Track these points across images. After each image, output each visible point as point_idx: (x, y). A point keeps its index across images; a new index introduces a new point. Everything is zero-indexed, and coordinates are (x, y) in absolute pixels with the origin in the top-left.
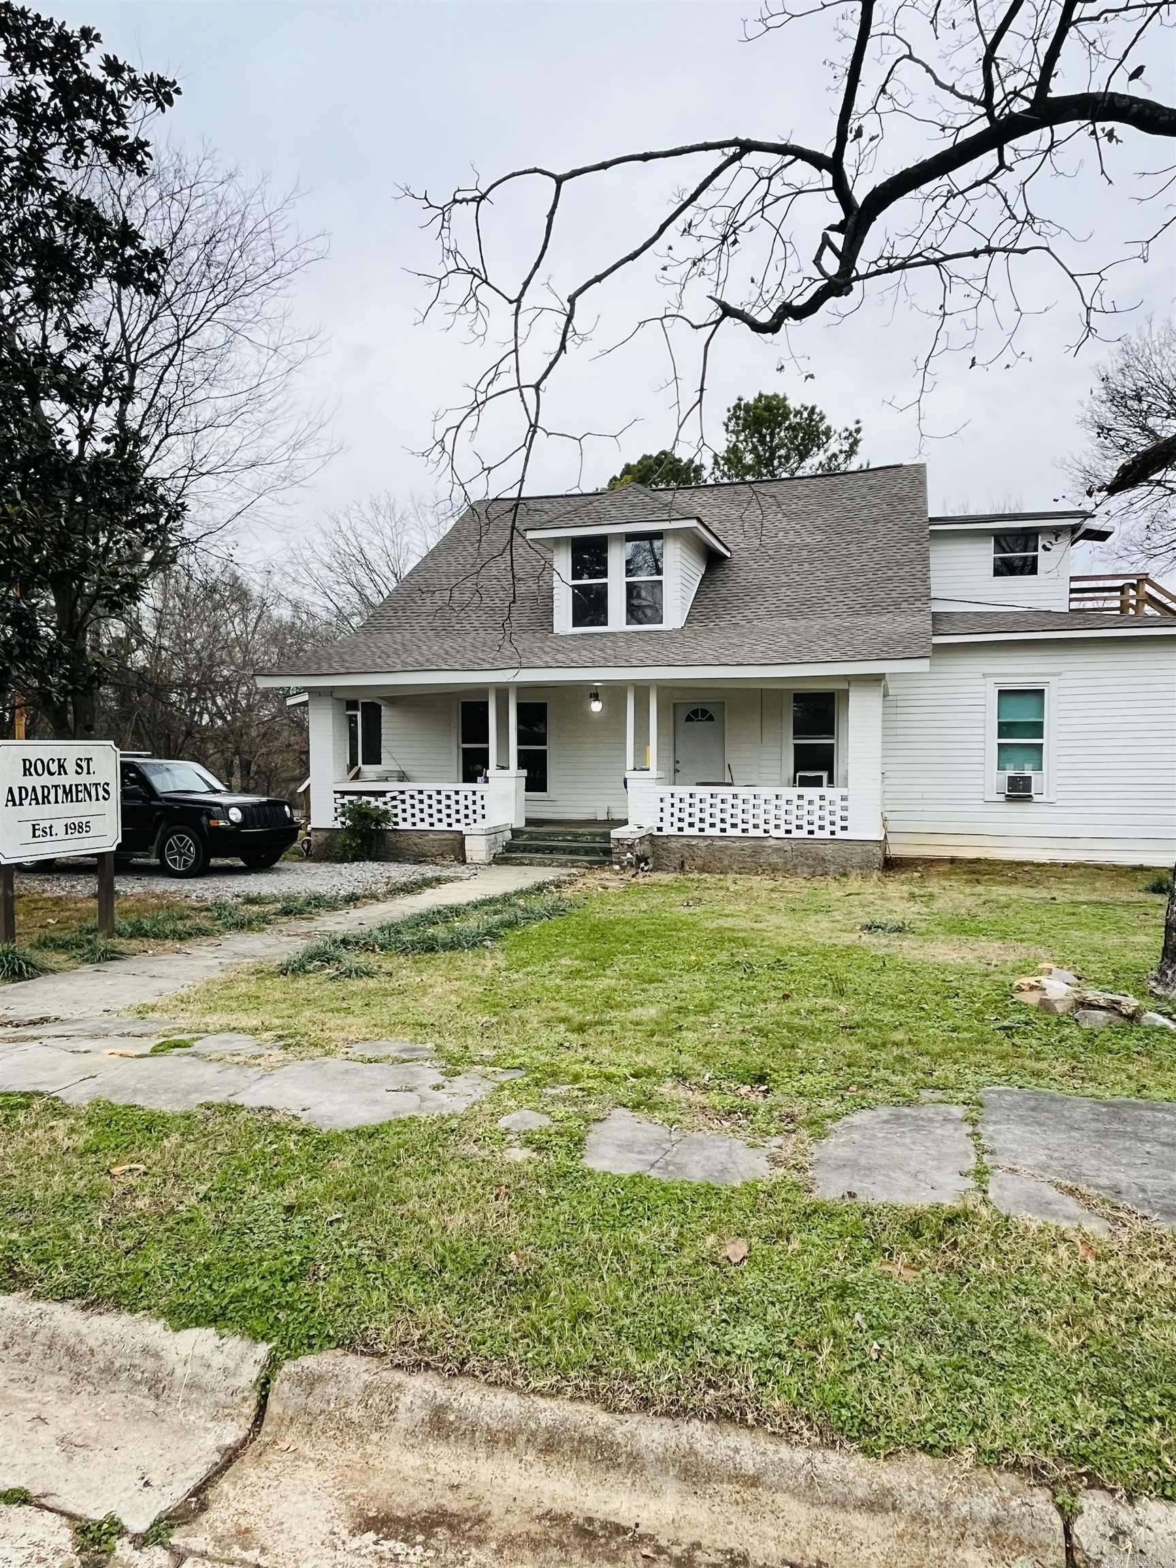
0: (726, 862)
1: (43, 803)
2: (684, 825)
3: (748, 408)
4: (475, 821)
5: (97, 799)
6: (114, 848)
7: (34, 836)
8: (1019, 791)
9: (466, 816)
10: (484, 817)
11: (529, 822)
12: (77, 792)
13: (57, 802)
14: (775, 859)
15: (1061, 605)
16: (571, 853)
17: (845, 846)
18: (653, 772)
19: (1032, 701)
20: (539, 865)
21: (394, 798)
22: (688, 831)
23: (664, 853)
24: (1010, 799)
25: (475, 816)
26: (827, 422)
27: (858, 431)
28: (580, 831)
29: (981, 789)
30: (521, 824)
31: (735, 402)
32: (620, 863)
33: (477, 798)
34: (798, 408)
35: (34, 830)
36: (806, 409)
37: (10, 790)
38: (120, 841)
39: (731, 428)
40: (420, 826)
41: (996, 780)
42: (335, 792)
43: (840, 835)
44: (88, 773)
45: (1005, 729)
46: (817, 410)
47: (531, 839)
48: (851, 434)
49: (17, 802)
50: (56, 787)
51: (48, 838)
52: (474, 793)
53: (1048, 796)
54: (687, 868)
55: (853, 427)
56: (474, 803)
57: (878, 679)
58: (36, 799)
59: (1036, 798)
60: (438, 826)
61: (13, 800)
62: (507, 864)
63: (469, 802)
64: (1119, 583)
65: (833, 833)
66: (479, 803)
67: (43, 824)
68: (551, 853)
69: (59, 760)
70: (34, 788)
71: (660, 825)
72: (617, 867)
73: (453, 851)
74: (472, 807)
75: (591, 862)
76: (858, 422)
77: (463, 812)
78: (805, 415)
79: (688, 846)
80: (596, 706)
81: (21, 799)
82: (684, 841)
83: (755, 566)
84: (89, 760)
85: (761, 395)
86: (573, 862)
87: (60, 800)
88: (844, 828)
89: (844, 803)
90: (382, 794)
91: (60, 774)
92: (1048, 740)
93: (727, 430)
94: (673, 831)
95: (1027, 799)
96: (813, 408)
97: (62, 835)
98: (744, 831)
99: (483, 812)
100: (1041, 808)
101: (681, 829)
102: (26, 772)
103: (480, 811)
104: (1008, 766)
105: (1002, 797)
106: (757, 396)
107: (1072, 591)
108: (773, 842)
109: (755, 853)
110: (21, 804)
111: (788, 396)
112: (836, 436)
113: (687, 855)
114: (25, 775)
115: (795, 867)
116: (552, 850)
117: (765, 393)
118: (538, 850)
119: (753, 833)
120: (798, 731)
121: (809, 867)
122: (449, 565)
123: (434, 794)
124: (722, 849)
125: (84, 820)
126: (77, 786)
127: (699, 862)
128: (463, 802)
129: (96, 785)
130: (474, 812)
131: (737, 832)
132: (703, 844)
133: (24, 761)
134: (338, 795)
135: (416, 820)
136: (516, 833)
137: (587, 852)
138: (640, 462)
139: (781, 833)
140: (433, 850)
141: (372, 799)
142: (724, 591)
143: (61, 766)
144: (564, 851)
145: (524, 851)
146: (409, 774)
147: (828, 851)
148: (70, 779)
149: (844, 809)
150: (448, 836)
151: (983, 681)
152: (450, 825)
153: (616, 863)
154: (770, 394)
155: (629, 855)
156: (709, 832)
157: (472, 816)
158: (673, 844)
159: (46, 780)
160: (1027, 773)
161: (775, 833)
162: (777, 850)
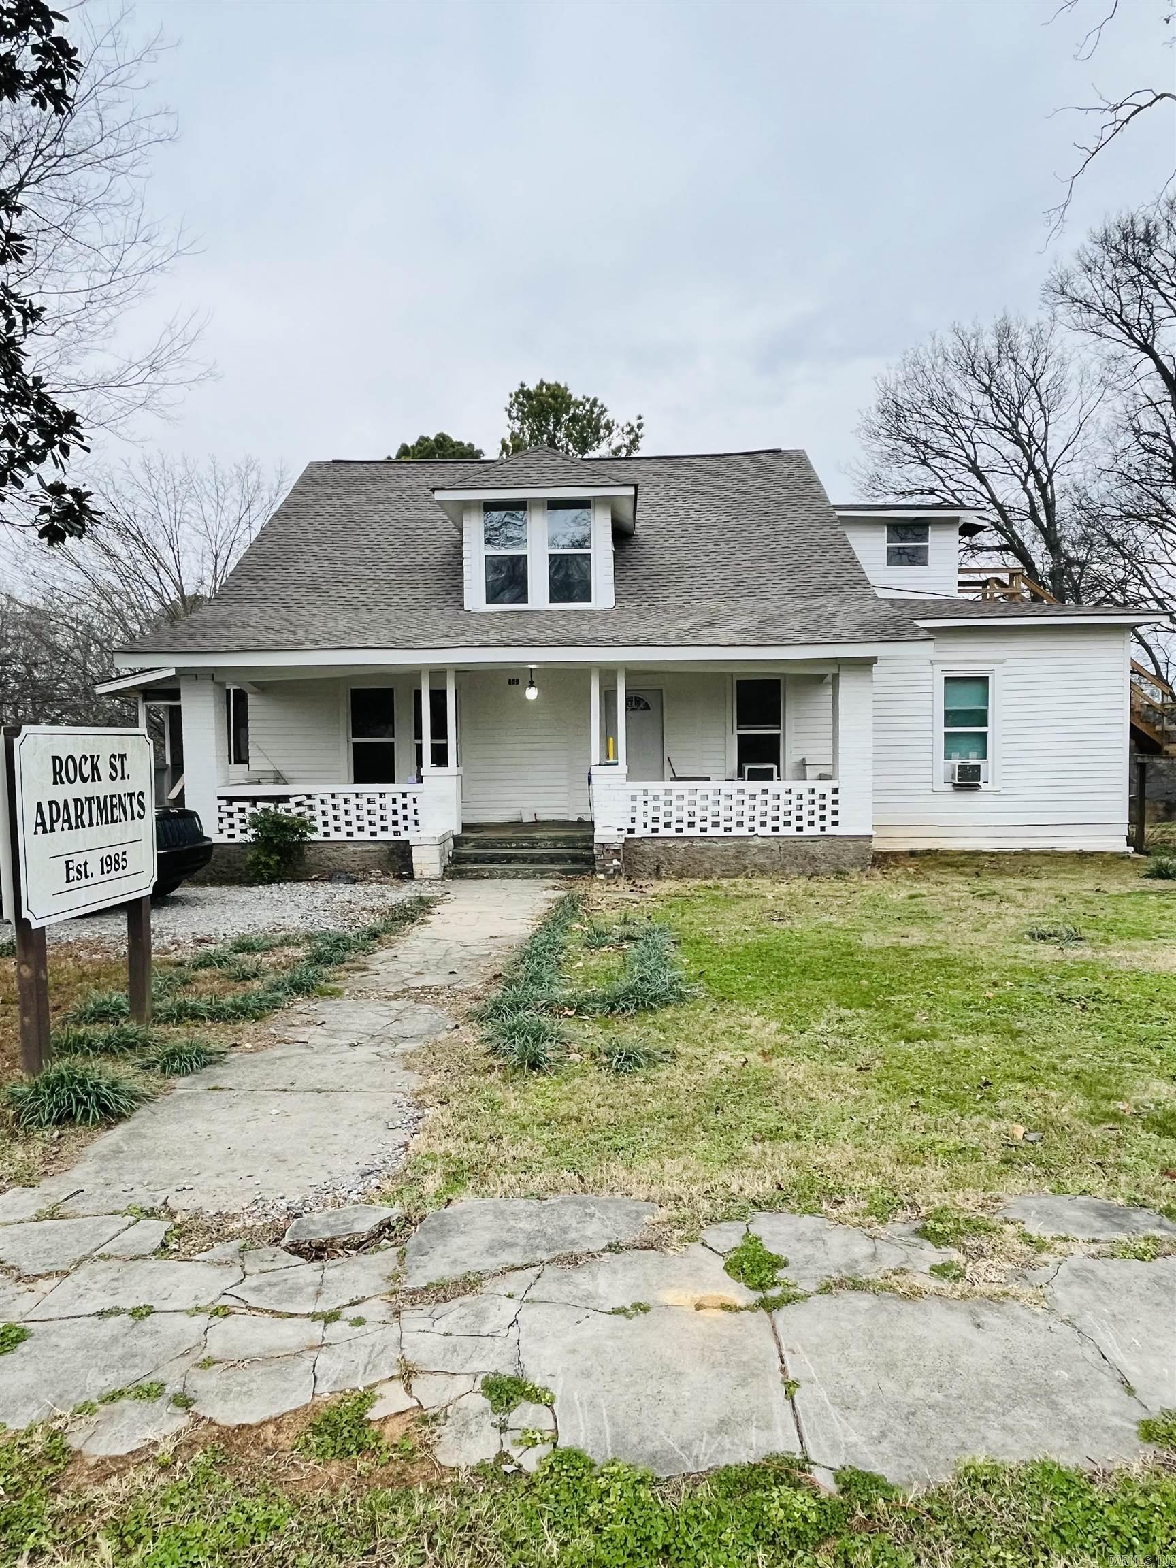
0: (707, 865)
1: (77, 827)
2: (660, 825)
3: (528, 395)
4: (406, 828)
5: (133, 818)
6: (150, 891)
7: (68, 881)
8: (967, 780)
9: (395, 823)
10: (417, 823)
11: (466, 827)
12: (113, 806)
13: (91, 824)
14: (761, 859)
15: (953, 592)
16: (533, 862)
17: (838, 842)
18: (623, 767)
19: (975, 689)
20: (502, 877)
21: (299, 804)
22: (664, 832)
23: (637, 858)
24: (959, 788)
25: (406, 823)
26: (609, 416)
27: (640, 426)
28: (537, 835)
29: (929, 779)
30: (458, 831)
31: (517, 388)
32: (604, 872)
33: (409, 801)
34: (580, 399)
35: (68, 869)
36: (588, 400)
37: (39, 804)
38: (155, 879)
39: (514, 415)
40: (335, 836)
41: (942, 768)
42: (220, 798)
43: (831, 830)
44: (123, 778)
45: (951, 717)
46: (599, 403)
47: (478, 847)
48: (632, 430)
49: (48, 828)
50: (89, 799)
51: (84, 881)
52: (404, 795)
53: (993, 784)
54: (663, 873)
55: (635, 423)
56: (405, 807)
57: (869, 662)
58: (69, 821)
59: (984, 787)
60: (358, 836)
61: (43, 824)
62: (462, 878)
63: (398, 807)
64: (983, 577)
65: (823, 829)
66: (411, 806)
67: (79, 860)
68: (509, 862)
69: (92, 757)
70: (66, 801)
71: (631, 826)
72: (602, 876)
73: (379, 866)
74: (401, 812)
75: (565, 872)
76: (640, 418)
77: (391, 818)
78: (588, 407)
79: (664, 848)
80: (532, 694)
81: (52, 821)
82: (659, 843)
83: (666, 545)
84: (123, 757)
85: (542, 383)
86: (542, 872)
87: (94, 821)
88: (835, 823)
89: (835, 797)
90: (285, 799)
91: (93, 780)
92: (994, 729)
93: (511, 418)
94: (647, 833)
95: (974, 788)
96: (595, 401)
97: (98, 877)
98: (726, 829)
99: (416, 817)
100: (990, 797)
101: (655, 830)
102: (57, 778)
103: (411, 816)
104: (953, 755)
105: (949, 787)
106: (538, 383)
107: (960, 583)
108: (758, 841)
109: (740, 854)
110: (52, 830)
111: (569, 386)
112: (619, 430)
113: (663, 858)
114: (55, 783)
115: (784, 867)
116: (509, 859)
117: (546, 381)
118: (493, 859)
119: (736, 831)
120: (742, 721)
121: (798, 866)
122: (305, 531)
123: (352, 798)
124: (703, 851)
125: (120, 850)
126: (112, 797)
127: (677, 866)
128: (390, 807)
129: (131, 795)
130: (405, 818)
131: (720, 832)
132: (681, 845)
133: (54, 758)
134: (224, 802)
135: (330, 829)
136: (458, 841)
137: (553, 860)
138: (418, 444)
139: (767, 831)
140: (353, 865)
141: (271, 806)
142: (643, 569)
143: (94, 767)
144: (524, 859)
145: (475, 862)
146: (286, 774)
147: (818, 848)
148: (101, 789)
149: (835, 802)
150: (371, 847)
151: (929, 669)
152: (373, 834)
153: (601, 872)
154: (552, 382)
155: (615, 862)
156: (688, 832)
157: (402, 823)
158: (647, 847)
159: (80, 790)
160: (974, 762)
161: (760, 831)
162: (763, 850)
